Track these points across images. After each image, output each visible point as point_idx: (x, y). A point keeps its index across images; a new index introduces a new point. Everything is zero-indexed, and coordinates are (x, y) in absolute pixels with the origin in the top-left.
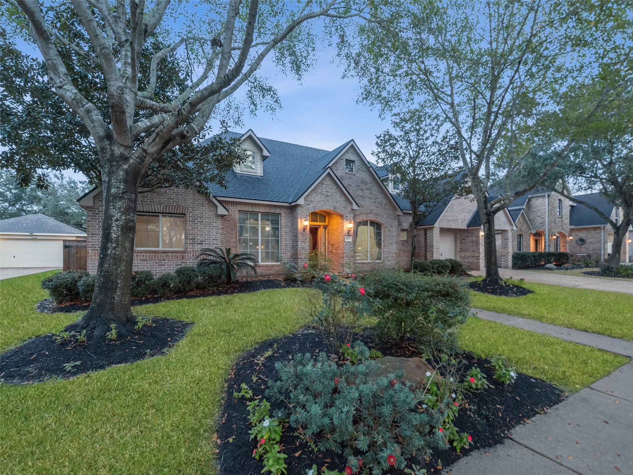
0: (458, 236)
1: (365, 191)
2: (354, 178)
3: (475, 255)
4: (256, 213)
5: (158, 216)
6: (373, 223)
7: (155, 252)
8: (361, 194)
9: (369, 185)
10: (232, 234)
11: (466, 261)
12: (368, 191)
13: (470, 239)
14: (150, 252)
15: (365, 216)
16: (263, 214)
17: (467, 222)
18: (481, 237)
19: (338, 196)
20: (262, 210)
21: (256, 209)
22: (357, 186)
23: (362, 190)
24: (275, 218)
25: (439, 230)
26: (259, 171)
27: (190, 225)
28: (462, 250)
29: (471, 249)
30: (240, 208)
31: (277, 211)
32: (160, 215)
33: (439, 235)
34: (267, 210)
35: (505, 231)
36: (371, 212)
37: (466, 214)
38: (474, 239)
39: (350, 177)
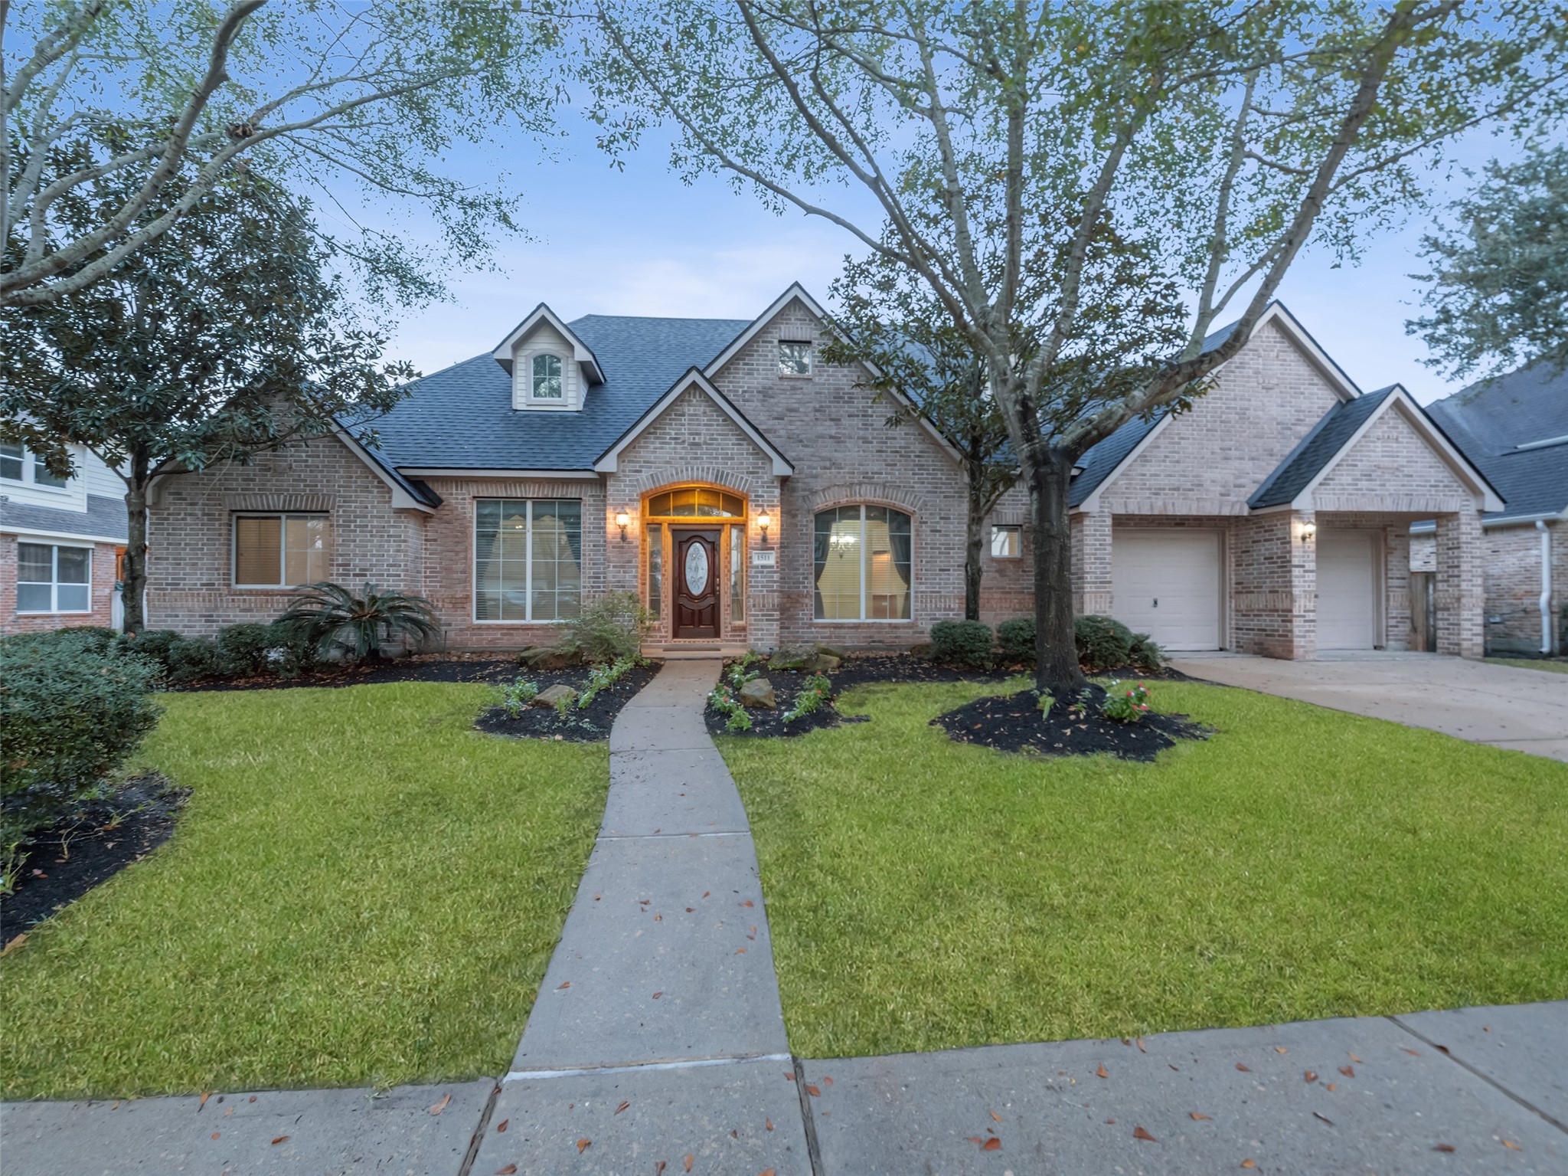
0: (1231, 541)
1: (846, 422)
2: (808, 388)
3: (1279, 606)
4: (521, 502)
5: (279, 518)
6: (877, 512)
7: (266, 593)
8: (833, 432)
9: (860, 404)
10: (457, 553)
11: (1252, 624)
12: (857, 422)
13: (1264, 549)
14: (258, 593)
15: (845, 492)
16: (537, 502)
17: (1251, 490)
18: (1296, 542)
19: (730, 444)
20: (532, 492)
21: (517, 492)
22: (816, 410)
23: (837, 420)
24: (566, 511)
25: (1109, 521)
26: (571, 401)
27: (339, 536)
28: (1242, 589)
29: (1267, 586)
30: (474, 490)
31: (572, 492)
32: (283, 516)
33: (1109, 540)
34: (546, 492)
35: (1442, 518)
36: (868, 479)
37: (1248, 465)
38: (1276, 548)
39: (794, 388)
